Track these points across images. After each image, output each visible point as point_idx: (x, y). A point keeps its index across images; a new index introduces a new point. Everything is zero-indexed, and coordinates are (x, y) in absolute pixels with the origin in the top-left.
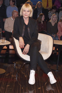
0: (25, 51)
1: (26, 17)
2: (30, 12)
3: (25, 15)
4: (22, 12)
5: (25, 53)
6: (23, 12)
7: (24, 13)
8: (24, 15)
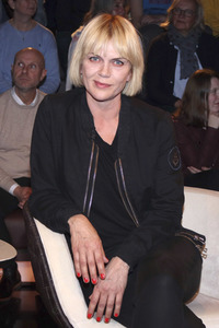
0: (103, 302)
1: (101, 94)
2: (125, 69)
3: (96, 83)
4: (81, 67)
5: (101, 309)
6: (87, 63)
7: (92, 69)
8: (90, 86)
